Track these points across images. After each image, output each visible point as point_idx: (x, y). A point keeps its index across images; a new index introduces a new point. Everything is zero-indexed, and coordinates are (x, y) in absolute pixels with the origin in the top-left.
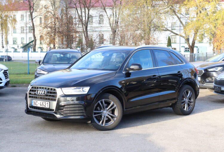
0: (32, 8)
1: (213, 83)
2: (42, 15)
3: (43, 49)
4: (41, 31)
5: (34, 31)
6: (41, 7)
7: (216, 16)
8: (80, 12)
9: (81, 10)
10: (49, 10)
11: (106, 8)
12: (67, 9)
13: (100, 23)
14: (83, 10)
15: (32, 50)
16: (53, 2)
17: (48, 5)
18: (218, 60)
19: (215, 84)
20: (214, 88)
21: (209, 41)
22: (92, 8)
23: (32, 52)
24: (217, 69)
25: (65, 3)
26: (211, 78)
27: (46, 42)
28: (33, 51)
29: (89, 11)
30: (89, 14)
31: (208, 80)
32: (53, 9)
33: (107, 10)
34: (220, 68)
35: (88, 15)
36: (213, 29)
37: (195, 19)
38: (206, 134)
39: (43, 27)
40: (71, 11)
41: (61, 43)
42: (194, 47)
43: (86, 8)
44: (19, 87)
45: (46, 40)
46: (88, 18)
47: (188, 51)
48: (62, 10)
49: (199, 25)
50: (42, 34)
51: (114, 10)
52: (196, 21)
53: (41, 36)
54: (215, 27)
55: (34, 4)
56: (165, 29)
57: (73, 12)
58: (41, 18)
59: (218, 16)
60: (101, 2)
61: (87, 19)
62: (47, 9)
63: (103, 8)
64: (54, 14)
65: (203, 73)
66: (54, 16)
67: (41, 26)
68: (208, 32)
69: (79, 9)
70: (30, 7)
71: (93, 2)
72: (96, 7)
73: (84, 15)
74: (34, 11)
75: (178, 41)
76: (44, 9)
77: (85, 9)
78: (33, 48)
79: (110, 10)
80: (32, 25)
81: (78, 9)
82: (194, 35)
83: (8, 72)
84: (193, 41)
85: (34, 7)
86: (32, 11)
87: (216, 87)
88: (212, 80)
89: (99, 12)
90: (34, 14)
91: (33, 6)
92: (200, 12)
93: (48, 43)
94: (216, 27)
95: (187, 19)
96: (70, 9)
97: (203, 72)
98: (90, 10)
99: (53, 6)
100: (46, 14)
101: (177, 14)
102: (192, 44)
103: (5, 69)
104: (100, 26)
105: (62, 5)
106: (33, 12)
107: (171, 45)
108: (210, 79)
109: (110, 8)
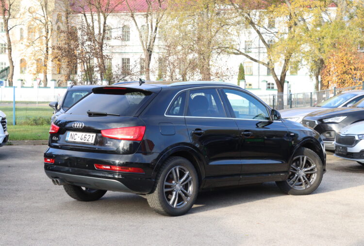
0: (7, 11)
1: (334, 141)
2: (24, 24)
3: (25, 82)
4: (22, 52)
5: (11, 51)
6: (22, 11)
7: (322, 31)
8: (89, 21)
9: (92, 16)
10: (38, 16)
11: (135, 14)
12: (68, 14)
13: (123, 40)
14: (96, 17)
15: (6, 83)
16: (43, 3)
17: (35, 7)
18: (336, 105)
19: (337, 142)
20: (335, 148)
21: (309, 74)
22: (110, 14)
23: (6, 86)
24: (337, 119)
25: (64, 5)
26: (329, 133)
27: (30, 70)
28: (8, 85)
29: (105, 18)
30: (105, 23)
31: (325, 136)
32: (43, 15)
33: (136, 18)
34: (342, 118)
35: (104, 27)
36: (317, 52)
37: (286, 37)
38: (337, 214)
39: (25, 45)
40: (75, 18)
41: (56, 72)
42: (284, 82)
43: (101, 14)
44: (18, 145)
45: (31, 66)
46: (104, 31)
47: (273, 88)
48: (59, 16)
49: (294, 46)
50: (25, 56)
51: (149, 18)
52: (290, 39)
53: (22, 61)
54: (320, 49)
55: (10, 5)
56: (236, 51)
57: (78, 20)
58: (21, 29)
59: (325, 31)
60: (126, 3)
61: (102, 32)
62: (34, 14)
63: (130, 14)
64: (46, 23)
65: (316, 126)
66: (45, 26)
67: (22, 43)
68: (308, 58)
69: (88, 15)
70: (5, 10)
71: (112, 4)
72: (118, 12)
73: (98, 26)
74: (10, 17)
75: (255, 72)
76: (28, 13)
77: (99, 15)
78: (7, 81)
79: (141, 17)
80: (7, 41)
81: (86, 14)
82: (284, 62)
83: (6, 120)
84: (283, 73)
85: (11, 11)
86: (7, 17)
87: (339, 147)
88: (331, 136)
89: (122, 21)
90: (11, 23)
91: (10, 8)
92: (296, 24)
93: (35, 72)
94: (322, 50)
95: (272, 35)
96: (74, 15)
97: (317, 123)
98: (108, 17)
99: (44, 9)
100: (32, 23)
101: (256, 26)
102: (281, 77)
103: (4, 117)
104: (123, 44)
105: (59, 7)
106: (8, 19)
107: (244, 79)
108: (328, 135)
109: (141, 15)
